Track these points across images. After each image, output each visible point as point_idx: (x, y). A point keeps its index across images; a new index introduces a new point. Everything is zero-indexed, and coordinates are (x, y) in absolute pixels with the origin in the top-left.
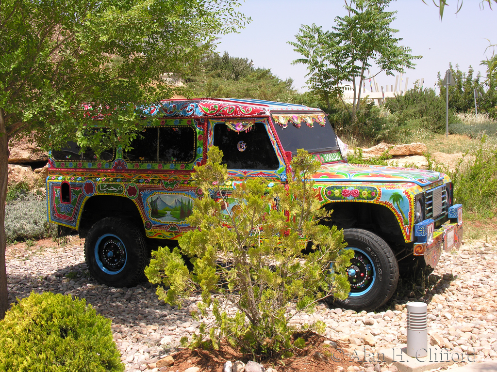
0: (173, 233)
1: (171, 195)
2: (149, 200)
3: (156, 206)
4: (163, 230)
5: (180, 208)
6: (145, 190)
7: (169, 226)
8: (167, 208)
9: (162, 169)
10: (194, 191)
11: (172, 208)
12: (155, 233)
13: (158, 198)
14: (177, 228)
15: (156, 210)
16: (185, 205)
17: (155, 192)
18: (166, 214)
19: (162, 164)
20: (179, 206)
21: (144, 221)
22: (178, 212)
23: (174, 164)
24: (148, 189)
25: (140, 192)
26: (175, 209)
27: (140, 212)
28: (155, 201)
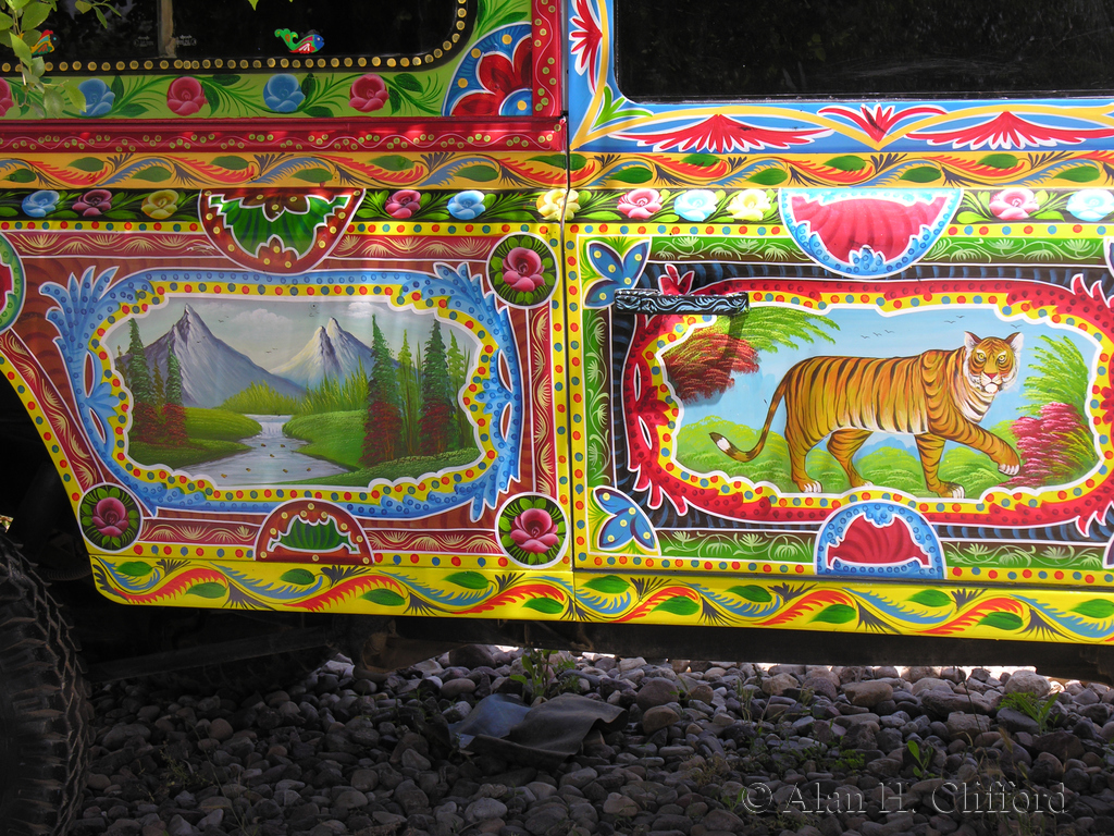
0: (315, 569)
1: (286, 297)
2: (112, 339)
3: (173, 379)
4: (230, 549)
5: (364, 391)
6: (79, 267)
7: (276, 521)
8: (263, 392)
9: (205, 112)
10: (476, 268)
11: (302, 390)
12: (169, 567)
13: (182, 326)
14: (342, 529)
15: (174, 411)
16: (403, 366)
17: (157, 282)
18: (255, 430)
19: (198, 80)
20: (352, 374)
21: (72, 487)
22: (352, 418)
23: (297, 79)
24: (100, 266)
25: (33, 286)
26: (323, 400)
27: (43, 428)
28: (164, 345)
